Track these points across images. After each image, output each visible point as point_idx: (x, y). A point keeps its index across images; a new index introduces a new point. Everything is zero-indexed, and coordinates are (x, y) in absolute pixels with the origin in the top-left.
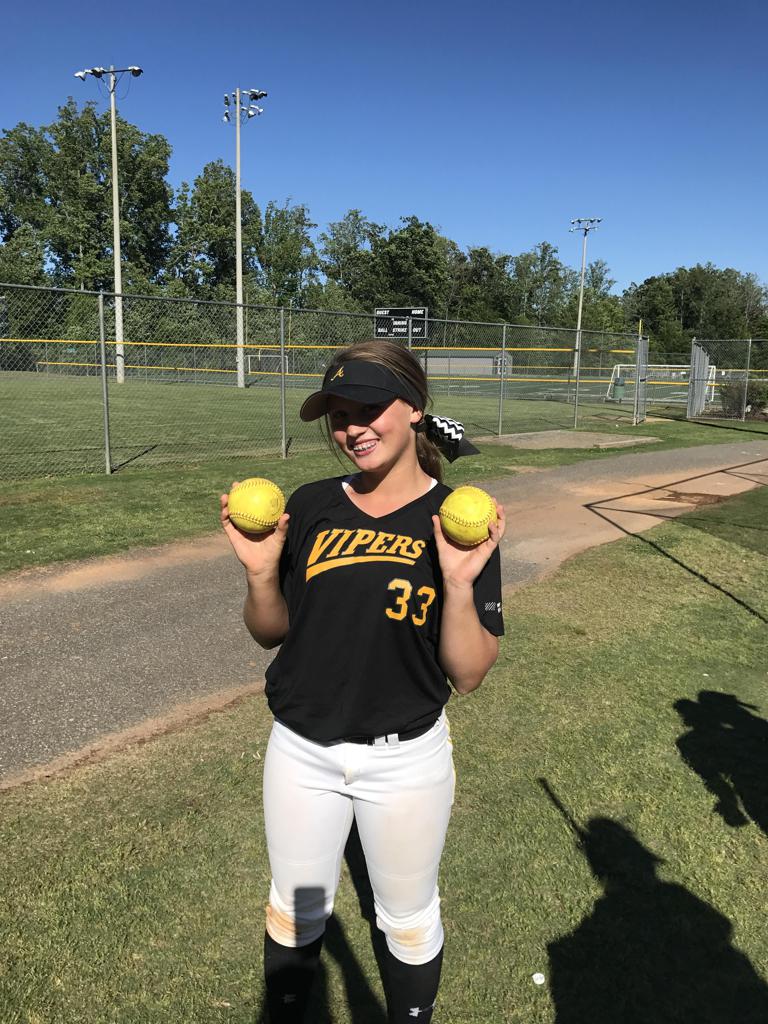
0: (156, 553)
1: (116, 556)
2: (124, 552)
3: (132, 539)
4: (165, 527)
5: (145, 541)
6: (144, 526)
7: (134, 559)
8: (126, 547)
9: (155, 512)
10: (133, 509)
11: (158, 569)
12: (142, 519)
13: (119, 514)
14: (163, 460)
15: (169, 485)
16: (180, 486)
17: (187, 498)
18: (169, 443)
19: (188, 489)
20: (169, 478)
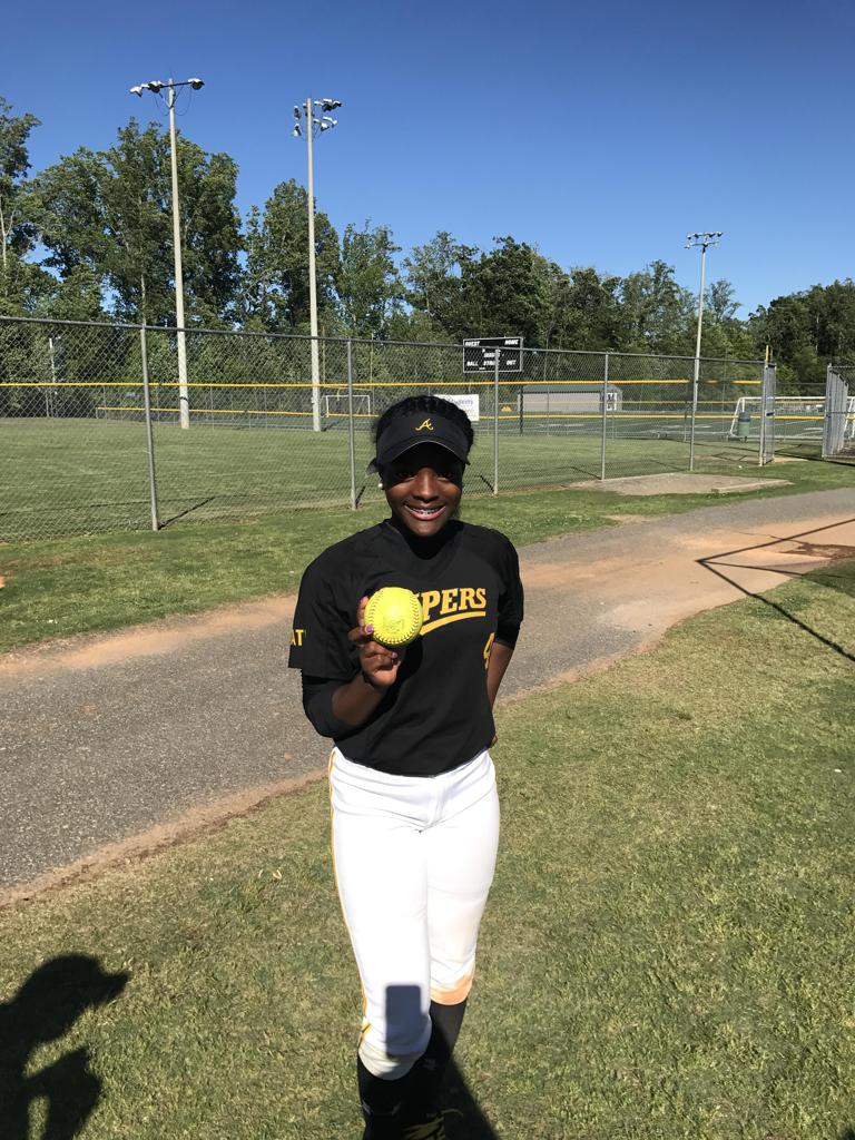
0: (194, 622)
1: (149, 625)
2: (159, 620)
3: (169, 606)
4: (210, 591)
5: (185, 607)
6: (185, 591)
7: (169, 629)
8: (161, 615)
9: (199, 573)
10: (175, 570)
11: (193, 640)
12: (184, 582)
13: (160, 577)
14: (217, 514)
15: (220, 543)
16: (232, 543)
17: (239, 556)
18: (228, 494)
19: (241, 547)
20: (222, 534)
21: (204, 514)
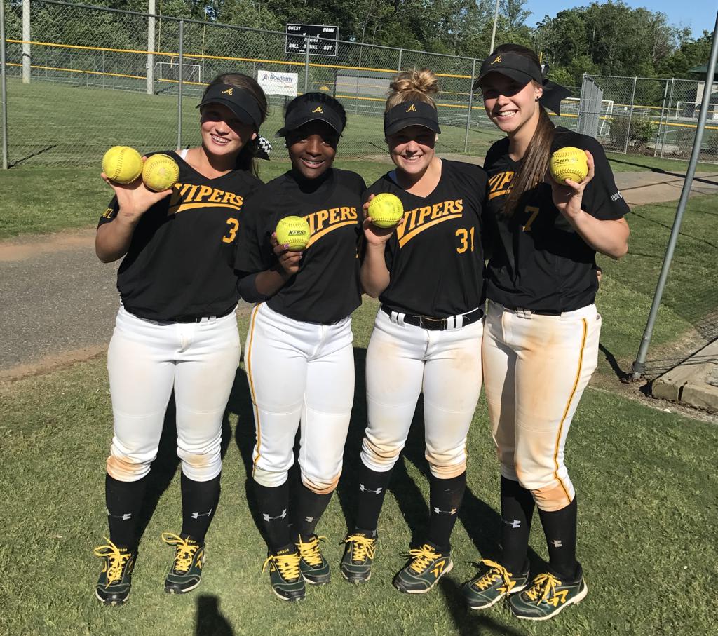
0: (43, 240)
1: (6, 240)
2: (14, 237)
3: (22, 227)
4: (55, 218)
5: (34, 229)
6: (34, 217)
7: (22, 244)
8: (16, 234)
9: (45, 203)
10: (26, 201)
11: (43, 253)
12: (34, 210)
13: (12, 205)
14: (59, 159)
15: (62, 182)
16: (73, 183)
17: (79, 194)
18: (69, 143)
19: (80, 186)
20: (63, 175)
21: (48, 158)
